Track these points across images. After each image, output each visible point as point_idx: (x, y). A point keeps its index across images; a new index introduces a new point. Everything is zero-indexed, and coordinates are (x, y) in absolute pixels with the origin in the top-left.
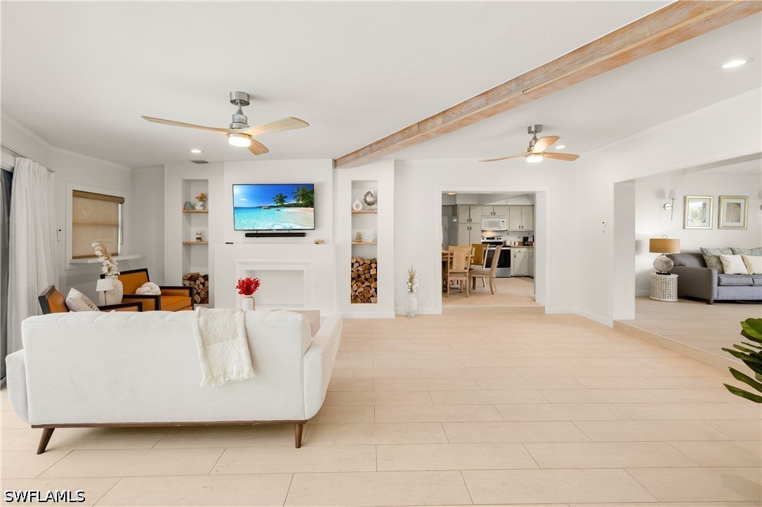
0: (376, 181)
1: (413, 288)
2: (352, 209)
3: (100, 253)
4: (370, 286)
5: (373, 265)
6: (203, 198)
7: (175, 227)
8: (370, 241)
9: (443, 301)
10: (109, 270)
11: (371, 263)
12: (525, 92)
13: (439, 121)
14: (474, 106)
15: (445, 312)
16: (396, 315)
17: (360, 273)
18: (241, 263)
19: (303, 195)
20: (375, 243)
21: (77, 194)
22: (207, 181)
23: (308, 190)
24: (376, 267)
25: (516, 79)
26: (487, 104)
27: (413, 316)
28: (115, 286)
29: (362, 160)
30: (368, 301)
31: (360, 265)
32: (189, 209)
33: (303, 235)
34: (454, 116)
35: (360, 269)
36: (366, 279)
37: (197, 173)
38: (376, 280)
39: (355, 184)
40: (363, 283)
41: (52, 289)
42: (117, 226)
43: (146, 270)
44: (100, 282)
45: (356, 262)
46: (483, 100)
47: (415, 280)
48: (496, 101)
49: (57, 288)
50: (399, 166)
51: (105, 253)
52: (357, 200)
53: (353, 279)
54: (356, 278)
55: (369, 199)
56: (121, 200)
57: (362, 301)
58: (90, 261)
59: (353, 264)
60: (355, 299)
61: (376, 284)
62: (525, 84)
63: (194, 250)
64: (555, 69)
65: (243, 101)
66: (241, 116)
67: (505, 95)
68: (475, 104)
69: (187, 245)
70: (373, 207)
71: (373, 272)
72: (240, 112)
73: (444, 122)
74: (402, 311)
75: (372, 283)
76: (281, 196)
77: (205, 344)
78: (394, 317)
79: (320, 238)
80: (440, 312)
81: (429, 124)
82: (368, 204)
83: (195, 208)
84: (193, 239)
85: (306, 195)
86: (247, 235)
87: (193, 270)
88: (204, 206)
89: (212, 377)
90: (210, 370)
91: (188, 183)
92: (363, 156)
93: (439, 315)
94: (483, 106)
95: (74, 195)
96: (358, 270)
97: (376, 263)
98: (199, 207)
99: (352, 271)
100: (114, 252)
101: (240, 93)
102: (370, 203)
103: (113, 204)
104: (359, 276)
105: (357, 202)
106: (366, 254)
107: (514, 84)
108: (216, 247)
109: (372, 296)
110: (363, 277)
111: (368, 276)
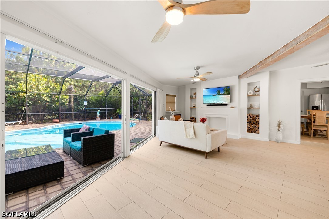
0: (259, 82)
1: (280, 129)
2: (248, 94)
3: (170, 109)
4: (255, 126)
5: (258, 118)
6: (195, 94)
7: (188, 103)
8: (257, 107)
9: (301, 138)
10: (172, 114)
11: (256, 117)
12: (297, 44)
13: (270, 58)
14: (281, 52)
15: (302, 144)
16: (270, 140)
17: (251, 120)
18: (205, 114)
19: (226, 90)
20: (258, 109)
21: (167, 95)
22: (196, 88)
23: (228, 88)
24: (259, 119)
25: (294, 40)
26: (285, 50)
27: (280, 142)
28: (173, 118)
29: (248, 75)
30: (255, 132)
31: (251, 117)
32: (191, 97)
33: (226, 105)
34: (275, 56)
35: (251, 119)
36: (254, 123)
37: (193, 87)
38: (259, 124)
39: (249, 84)
40: (252, 125)
41: (162, 117)
42: (175, 103)
43: (180, 115)
44: (170, 116)
45: (249, 116)
46: (284, 49)
47: (281, 126)
48: (288, 49)
49: (163, 117)
50: (272, 74)
51: (171, 110)
52: (250, 90)
53: (248, 123)
54: (249, 122)
55: (256, 90)
56: (175, 96)
57: (252, 132)
58: (169, 112)
59: (248, 117)
60: (248, 131)
61: (259, 125)
62: (297, 41)
63: (193, 110)
64: (307, 34)
65: (198, 68)
66: (197, 73)
67: (291, 46)
68: (282, 50)
69: (191, 108)
70: (258, 93)
71: (257, 120)
72: (197, 72)
73: (272, 59)
74: (274, 139)
75: (257, 125)
76: (219, 91)
77: (185, 129)
78: (268, 141)
79: (233, 106)
80: (299, 143)
81: (267, 60)
82: (256, 92)
83: (193, 97)
84: (193, 107)
85: (228, 91)
86: (207, 105)
87: (193, 116)
88: (196, 96)
89: (187, 137)
90: (186, 135)
91: (191, 89)
92: (248, 73)
93: (299, 145)
94: (284, 51)
95: (166, 96)
96: (250, 119)
97: (259, 117)
98: (194, 97)
99: (247, 119)
100: (174, 110)
101: (197, 67)
102: (257, 92)
103: (174, 97)
104: (251, 122)
105: (250, 91)
106: (255, 113)
107: (294, 42)
108: (198, 109)
109: (257, 130)
110: (253, 122)
111: (255, 122)
